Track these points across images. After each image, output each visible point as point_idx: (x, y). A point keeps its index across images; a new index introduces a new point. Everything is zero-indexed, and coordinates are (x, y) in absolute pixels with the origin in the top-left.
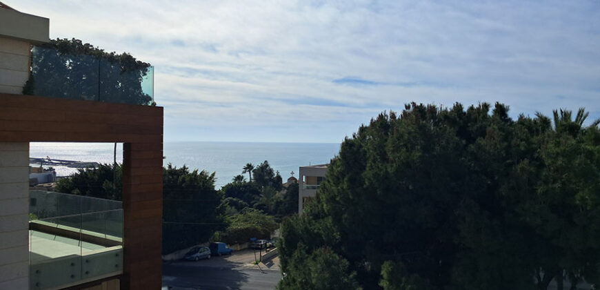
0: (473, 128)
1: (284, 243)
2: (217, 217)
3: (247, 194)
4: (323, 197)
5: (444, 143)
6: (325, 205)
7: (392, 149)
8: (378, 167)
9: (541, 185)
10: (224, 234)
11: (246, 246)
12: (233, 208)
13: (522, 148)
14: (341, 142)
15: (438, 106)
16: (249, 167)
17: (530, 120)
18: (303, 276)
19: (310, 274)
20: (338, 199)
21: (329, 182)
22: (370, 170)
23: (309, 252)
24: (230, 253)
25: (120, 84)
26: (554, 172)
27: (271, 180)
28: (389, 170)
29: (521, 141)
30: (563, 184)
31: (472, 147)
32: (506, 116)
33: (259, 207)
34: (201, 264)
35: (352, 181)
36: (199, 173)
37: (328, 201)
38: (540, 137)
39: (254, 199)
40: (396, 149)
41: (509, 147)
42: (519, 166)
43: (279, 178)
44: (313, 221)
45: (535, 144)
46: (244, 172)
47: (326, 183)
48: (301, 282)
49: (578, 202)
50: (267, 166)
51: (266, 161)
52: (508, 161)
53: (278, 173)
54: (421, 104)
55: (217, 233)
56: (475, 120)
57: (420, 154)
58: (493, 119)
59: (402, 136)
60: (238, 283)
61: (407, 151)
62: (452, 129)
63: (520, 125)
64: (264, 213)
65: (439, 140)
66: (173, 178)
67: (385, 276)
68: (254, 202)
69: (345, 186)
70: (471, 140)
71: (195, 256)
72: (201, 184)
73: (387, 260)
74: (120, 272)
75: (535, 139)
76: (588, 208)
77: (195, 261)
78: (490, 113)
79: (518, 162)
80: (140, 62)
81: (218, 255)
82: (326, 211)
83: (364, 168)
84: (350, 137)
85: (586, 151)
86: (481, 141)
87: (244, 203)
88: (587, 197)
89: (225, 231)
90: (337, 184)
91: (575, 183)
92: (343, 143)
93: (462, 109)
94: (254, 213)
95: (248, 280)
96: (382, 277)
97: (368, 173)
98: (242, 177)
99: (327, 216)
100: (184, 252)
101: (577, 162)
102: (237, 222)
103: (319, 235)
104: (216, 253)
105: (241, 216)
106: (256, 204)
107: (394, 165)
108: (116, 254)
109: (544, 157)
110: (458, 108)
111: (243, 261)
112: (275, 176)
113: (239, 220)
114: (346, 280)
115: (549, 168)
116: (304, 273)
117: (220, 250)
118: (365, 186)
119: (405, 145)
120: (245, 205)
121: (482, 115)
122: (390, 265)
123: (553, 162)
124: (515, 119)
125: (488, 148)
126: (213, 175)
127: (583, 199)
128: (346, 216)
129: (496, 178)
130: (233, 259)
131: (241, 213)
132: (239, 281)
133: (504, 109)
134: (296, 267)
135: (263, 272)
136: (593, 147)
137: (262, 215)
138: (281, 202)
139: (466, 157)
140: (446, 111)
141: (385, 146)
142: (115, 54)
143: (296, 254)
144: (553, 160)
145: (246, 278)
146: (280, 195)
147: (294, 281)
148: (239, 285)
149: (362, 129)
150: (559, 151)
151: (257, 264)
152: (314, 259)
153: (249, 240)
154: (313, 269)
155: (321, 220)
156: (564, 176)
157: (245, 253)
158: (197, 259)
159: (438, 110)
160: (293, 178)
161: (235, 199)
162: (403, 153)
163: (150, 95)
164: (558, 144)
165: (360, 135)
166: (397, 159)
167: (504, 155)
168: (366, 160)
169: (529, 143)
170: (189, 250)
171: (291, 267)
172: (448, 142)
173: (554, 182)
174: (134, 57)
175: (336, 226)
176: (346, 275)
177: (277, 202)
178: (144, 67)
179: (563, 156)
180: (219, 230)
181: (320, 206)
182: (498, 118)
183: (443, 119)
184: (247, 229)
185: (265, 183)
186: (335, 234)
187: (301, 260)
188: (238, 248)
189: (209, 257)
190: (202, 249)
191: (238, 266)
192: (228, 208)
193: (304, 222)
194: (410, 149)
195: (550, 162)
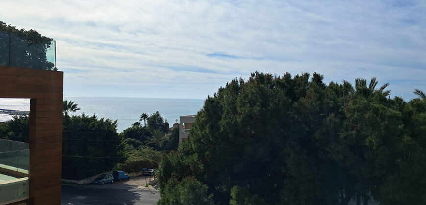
0: (297, 91)
1: (162, 173)
2: (119, 152)
3: (142, 136)
4: (192, 139)
5: (276, 101)
6: (193, 145)
7: (240, 104)
8: (230, 118)
9: (342, 132)
10: (124, 165)
11: (140, 173)
12: (132, 146)
13: (331, 106)
14: (205, 99)
15: (273, 75)
16: (145, 116)
17: (337, 85)
18: (174, 197)
19: (179, 195)
20: (202, 140)
21: (196, 128)
22: (224, 119)
23: (180, 180)
24: (128, 179)
25: (28, 54)
26: (352, 122)
27: (160, 125)
28: (238, 120)
29: (331, 100)
30: (358, 131)
31: (296, 104)
32: (321, 82)
33: (151, 145)
34: (105, 187)
35: (212, 127)
36: (105, 120)
37: (195, 142)
38: (344, 97)
39: (147, 139)
40: (243, 105)
41: (322, 104)
42: (328, 119)
43: (167, 124)
44: (185, 157)
45: (339, 102)
46: (141, 120)
47: (195, 128)
48: (173, 202)
49: (367, 144)
50: (158, 115)
51: (157, 112)
52: (321, 115)
53: (166, 120)
54: (262, 73)
55: (119, 164)
56: (299, 85)
57: (259, 108)
58: (311, 84)
59: (247, 96)
60: (133, 201)
61: (251, 106)
62: (282, 91)
63: (330, 89)
64: (154, 150)
65: (273, 99)
66: (85, 124)
67: (234, 197)
68: (147, 141)
69: (207, 131)
70: (296, 99)
71: (101, 181)
72: (106, 128)
73: (235, 185)
74: (27, 198)
75: (340, 99)
76: (374, 148)
77: (102, 184)
78: (310, 80)
79: (328, 115)
80: (44, 37)
81: (119, 180)
82: (194, 149)
83: (220, 118)
84: (212, 96)
85: (374, 108)
86: (302, 100)
87: (139, 142)
88: (373, 141)
89: (124, 163)
90: (202, 130)
91: (366, 130)
92: (206, 100)
93: (290, 77)
94: (147, 150)
95: (140, 198)
96: (231, 197)
97: (223, 122)
98: (139, 123)
99: (194, 153)
100: (94, 178)
101: (368, 115)
102: (133, 156)
103: (188, 167)
104: (117, 178)
105: (137, 152)
106: (149, 143)
107: (242, 116)
108: (24, 183)
109: (345, 111)
110: (288, 76)
111: (136, 185)
112: (164, 123)
113: (135, 155)
114: (206, 200)
115: (349, 120)
116: (175, 195)
117: (121, 176)
118: (221, 132)
119: (249, 102)
120: (141, 144)
121: (303, 82)
122: (237, 189)
123: (351, 116)
124: (327, 84)
125: (306, 105)
126: (116, 121)
127: (371, 142)
128: (207, 153)
129: (312, 126)
130: (130, 183)
131: (137, 150)
132: (133, 199)
133: (320, 77)
134: (170, 190)
135: (152, 192)
136: (378, 106)
137: (153, 151)
138: (167, 141)
139: (292, 111)
140: (279, 78)
141: (236, 103)
142: (25, 31)
143: (171, 181)
144: (351, 114)
145: (139, 197)
146: (167, 136)
147: (168, 201)
148: (134, 202)
149: (221, 90)
150: (355, 108)
151: (147, 186)
152: (183, 185)
153: (141, 169)
154: (182, 192)
155: (190, 156)
156: (359, 126)
157: (139, 179)
158: (103, 183)
159: (274, 78)
160: (177, 124)
161: (133, 140)
162: (247, 108)
163: (53, 62)
164: (355, 103)
165: (219, 94)
166: (243, 112)
167: (318, 110)
168: (222, 112)
169: (336, 102)
170: (97, 176)
171: (166, 191)
172: (279, 101)
173: (352, 130)
174: (39, 33)
175: (201, 161)
176: (206, 196)
177: (164, 141)
178: (48, 41)
179: (358, 112)
180: (119, 162)
181: (190, 145)
182: (315, 84)
183: (276, 84)
184: (141, 161)
185: (156, 127)
186: (200, 166)
187: (174, 185)
188: (135, 175)
189: (112, 181)
190: (107, 176)
191: (133, 189)
192: (127, 146)
193: (178, 157)
194: (252, 105)
195: (349, 115)
